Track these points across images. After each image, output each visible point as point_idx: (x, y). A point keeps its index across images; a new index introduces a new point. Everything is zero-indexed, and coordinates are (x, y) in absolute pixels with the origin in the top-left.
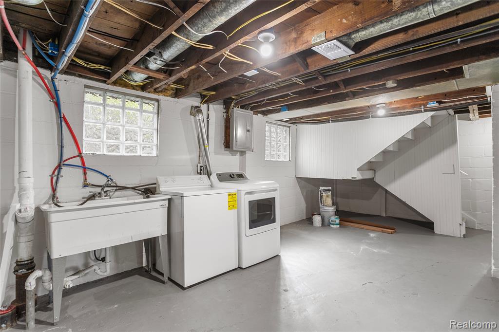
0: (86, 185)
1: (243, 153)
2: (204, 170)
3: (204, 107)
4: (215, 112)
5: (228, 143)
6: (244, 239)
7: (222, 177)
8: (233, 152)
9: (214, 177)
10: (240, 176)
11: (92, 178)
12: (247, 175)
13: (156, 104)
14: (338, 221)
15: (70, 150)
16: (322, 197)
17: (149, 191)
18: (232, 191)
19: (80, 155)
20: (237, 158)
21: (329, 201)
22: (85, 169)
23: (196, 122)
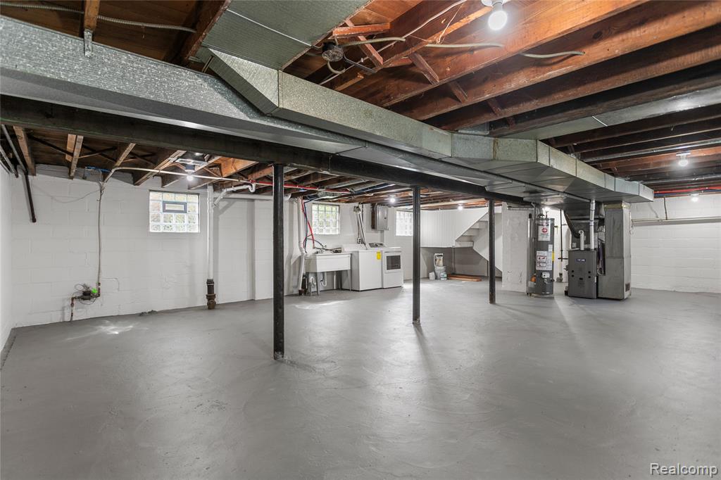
0: (314, 248)
1: (382, 231)
2: (362, 241)
3: (360, 206)
4: (366, 208)
5: (373, 226)
6: (384, 274)
7: (372, 245)
8: (377, 231)
9: (367, 245)
10: (381, 244)
11: (317, 245)
12: (384, 244)
13: (338, 207)
14: (445, 276)
15: (309, 233)
16: (436, 260)
17: (337, 251)
18: (379, 251)
19: (312, 234)
20: (379, 234)
21: (441, 263)
22: (313, 240)
23: (357, 215)
